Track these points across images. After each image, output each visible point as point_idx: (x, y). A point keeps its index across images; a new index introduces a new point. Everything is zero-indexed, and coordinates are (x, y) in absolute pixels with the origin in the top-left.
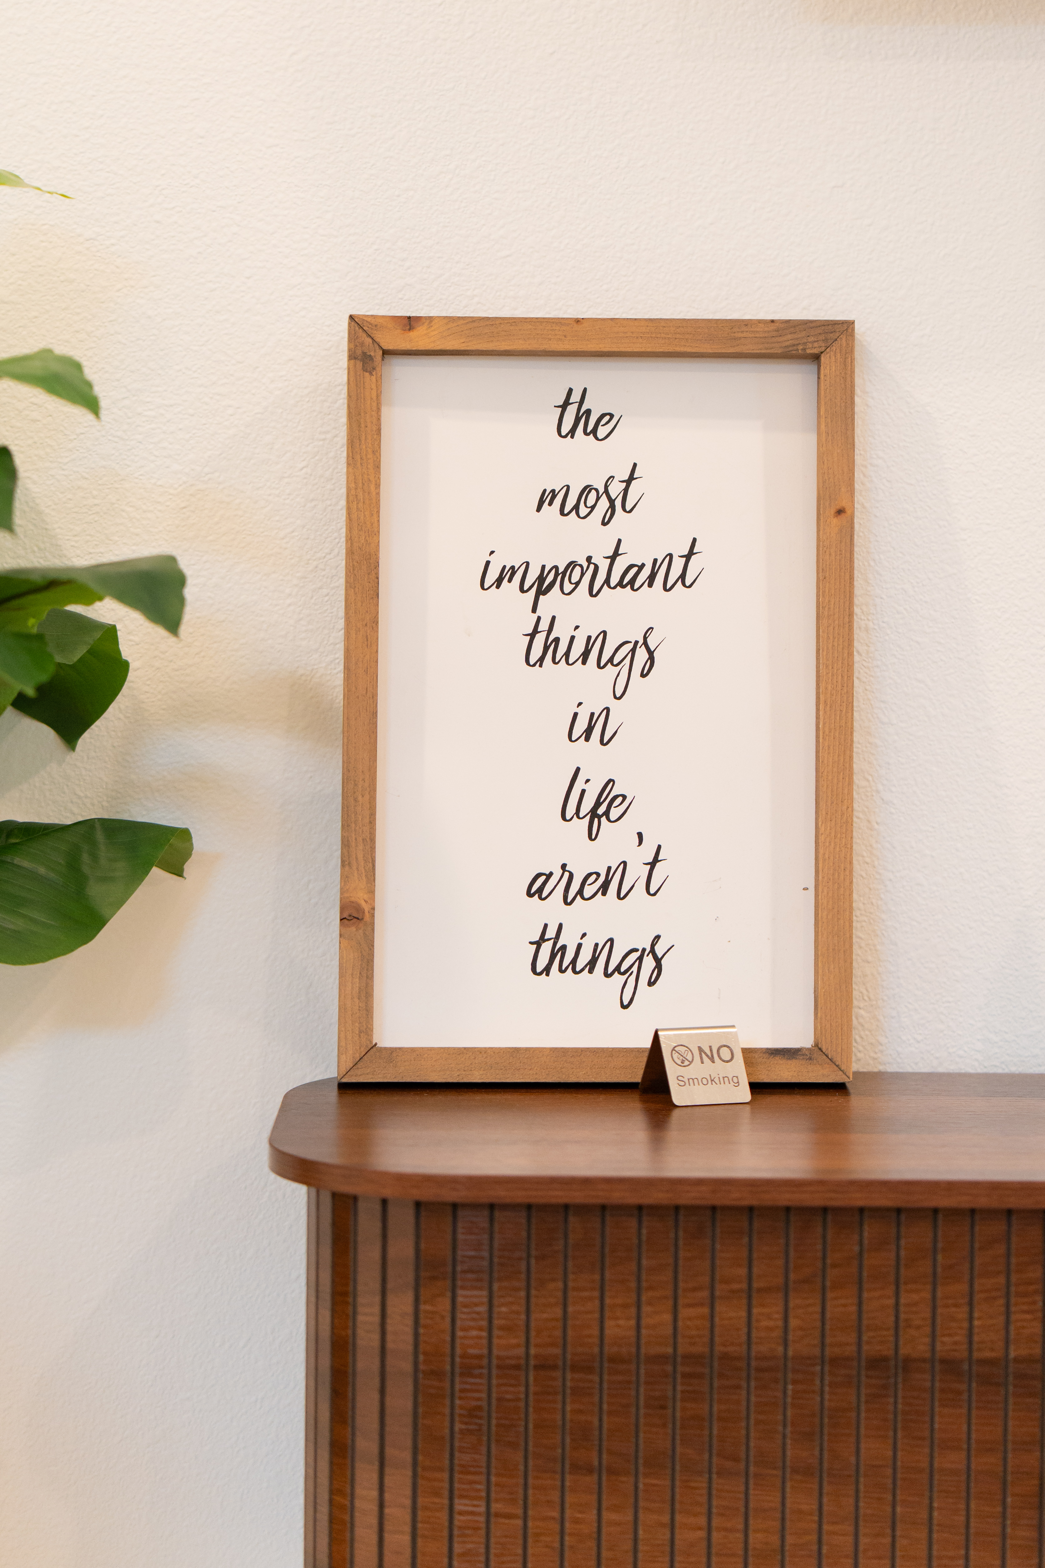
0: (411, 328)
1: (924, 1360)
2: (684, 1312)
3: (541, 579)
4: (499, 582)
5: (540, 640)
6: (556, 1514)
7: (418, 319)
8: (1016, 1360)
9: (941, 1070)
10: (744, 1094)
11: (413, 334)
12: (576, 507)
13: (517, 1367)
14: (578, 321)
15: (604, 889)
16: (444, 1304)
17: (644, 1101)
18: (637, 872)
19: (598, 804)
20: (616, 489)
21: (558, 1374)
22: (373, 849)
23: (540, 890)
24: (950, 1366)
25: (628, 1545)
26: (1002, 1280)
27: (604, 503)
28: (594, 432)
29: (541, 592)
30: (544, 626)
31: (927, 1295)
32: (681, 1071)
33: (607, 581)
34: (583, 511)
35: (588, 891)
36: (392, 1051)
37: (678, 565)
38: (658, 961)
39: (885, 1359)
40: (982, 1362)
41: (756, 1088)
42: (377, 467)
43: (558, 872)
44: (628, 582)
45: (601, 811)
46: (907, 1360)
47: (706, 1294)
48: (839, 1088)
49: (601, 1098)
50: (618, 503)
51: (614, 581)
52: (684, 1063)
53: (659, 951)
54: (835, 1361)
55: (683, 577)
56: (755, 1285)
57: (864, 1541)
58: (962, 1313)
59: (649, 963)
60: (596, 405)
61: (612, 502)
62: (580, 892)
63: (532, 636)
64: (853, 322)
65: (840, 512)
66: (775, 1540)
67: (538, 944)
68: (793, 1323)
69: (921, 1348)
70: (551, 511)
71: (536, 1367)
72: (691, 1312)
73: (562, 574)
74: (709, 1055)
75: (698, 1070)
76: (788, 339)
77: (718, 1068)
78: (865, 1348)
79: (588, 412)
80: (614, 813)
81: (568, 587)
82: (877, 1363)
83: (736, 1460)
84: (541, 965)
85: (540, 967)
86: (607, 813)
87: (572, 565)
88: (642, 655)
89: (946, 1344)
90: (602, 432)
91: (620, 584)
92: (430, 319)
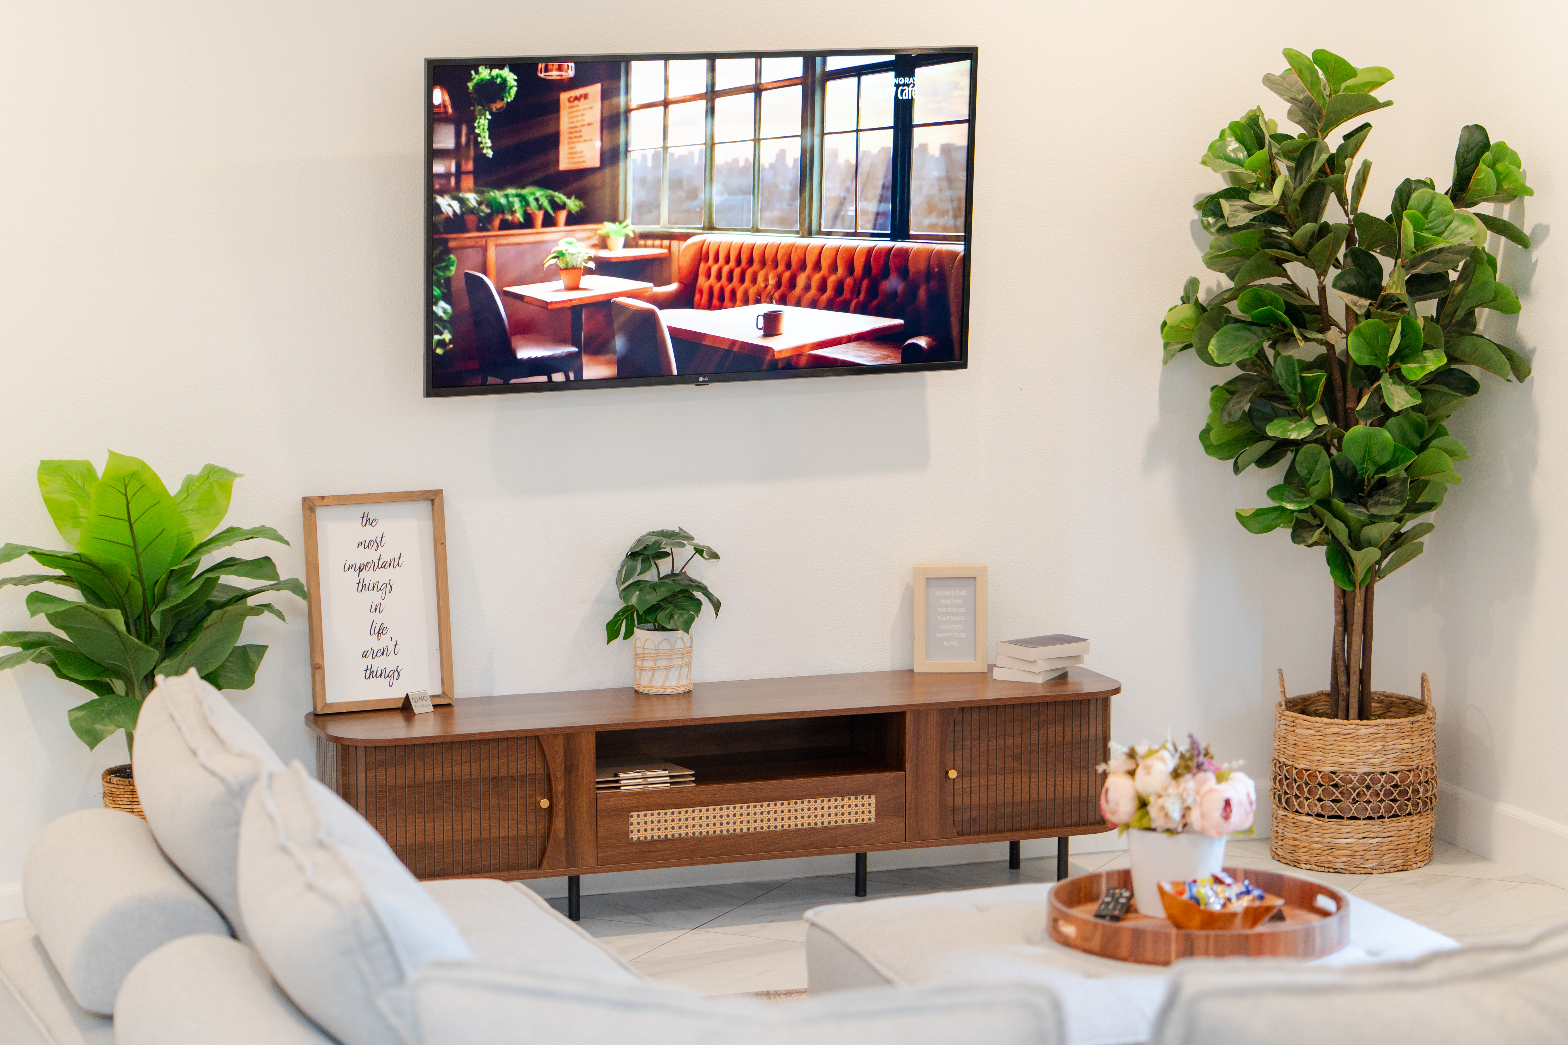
0: (323, 499)
1: (506, 777)
2: (445, 770)
3: (360, 567)
4: (349, 569)
5: (361, 584)
6: (414, 825)
7: (325, 497)
8: (529, 775)
9: (469, 697)
10: (432, 709)
11: (324, 501)
12: (368, 546)
13: (403, 788)
14: (368, 494)
15: (383, 653)
16: (383, 773)
17: (402, 713)
18: (391, 648)
19: (380, 630)
20: (379, 540)
21: (413, 788)
22: (323, 648)
23: (365, 656)
24: (513, 778)
25: (432, 832)
26: (525, 754)
27: (376, 544)
28: (371, 524)
29: (360, 571)
30: (361, 581)
31: (506, 760)
32: (415, 704)
33: (378, 567)
34: (370, 547)
35: (378, 655)
36: (332, 704)
37: (397, 560)
38: (399, 673)
39: (496, 777)
40: (520, 776)
41: (434, 706)
42: (317, 540)
43: (370, 650)
44: (383, 567)
45: (380, 632)
46: (502, 777)
47: (450, 764)
48: (449, 705)
49: (392, 713)
50: (379, 544)
51: (380, 566)
52: (416, 702)
53: (399, 670)
54: (483, 779)
55: (398, 564)
56: (463, 761)
57: (492, 825)
58: (515, 764)
59: (396, 673)
60: (371, 517)
61: (378, 544)
62: (376, 655)
63: (359, 584)
64: (442, 490)
65: (442, 544)
66: (470, 826)
67: (366, 671)
68: (473, 770)
69: (505, 774)
70: (361, 548)
71: (408, 787)
72: (447, 769)
73: (365, 566)
74: (421, 699)
75: (420, 703)
76: (425, 496)
77: (424, 703)
78: (491, 775)
79: (369, 519)
80: (384, 632)
81: (367, 569)
82: (494, 779)
83: (459, 806)
84: (367, 676)
85: (367, 677)
86: (382, 632)
87: (368, 563)
88: (389, 587)
89: (512, 772)
90: (374, 524)
91: (381, 567)
92: (328, 496)
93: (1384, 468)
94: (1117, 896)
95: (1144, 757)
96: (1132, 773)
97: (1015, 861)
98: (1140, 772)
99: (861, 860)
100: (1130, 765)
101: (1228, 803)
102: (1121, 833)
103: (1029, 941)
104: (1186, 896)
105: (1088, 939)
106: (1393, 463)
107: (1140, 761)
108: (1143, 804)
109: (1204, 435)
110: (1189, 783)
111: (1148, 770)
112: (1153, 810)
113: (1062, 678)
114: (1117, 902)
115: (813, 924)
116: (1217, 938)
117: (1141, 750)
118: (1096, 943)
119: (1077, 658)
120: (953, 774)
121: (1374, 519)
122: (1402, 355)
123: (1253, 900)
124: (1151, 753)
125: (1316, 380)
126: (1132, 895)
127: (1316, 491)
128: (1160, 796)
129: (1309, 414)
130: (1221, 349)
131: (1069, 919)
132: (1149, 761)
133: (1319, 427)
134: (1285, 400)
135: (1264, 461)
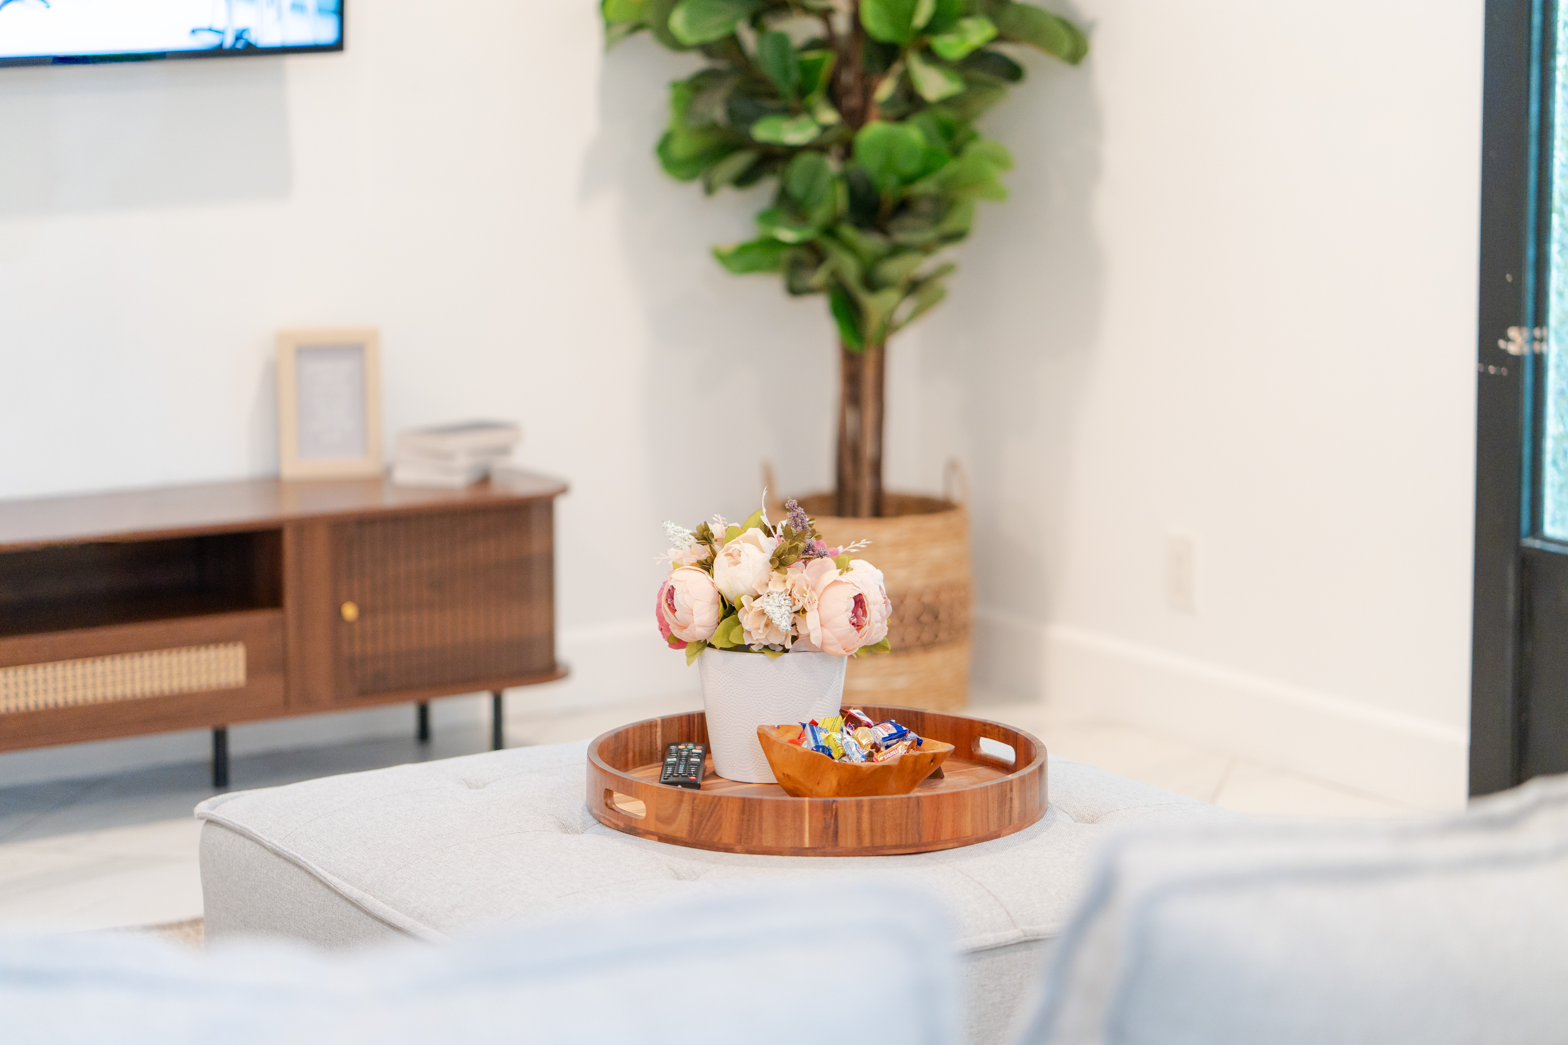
93: (909, 180)
94: (685, 753)
95: (723, 542)
96: (707, 566)
97: (424, 733)
98: (720, 562)
99: (220, 739)
100: (703, 553)
101: (859, 601)
102: (690, 656)
103: (566, 828)
104: (808, 744)
105: (669, 820)
106: (925, 172)
107: (716, 547)
108: (729, 609)
109: (664, 147)
110: (797, 574)
111: (734, 558)
112: (747, 618)
113: (484, 480)
114: (688, 764)
115: (210, 822)
116: (872, 804)
117: (717, 529)
118: (681, 826)
119: (504, 450)
120: (350, 611)
121: (897, 251)
122: (934, 27)
123: (911, 747)
124: (731, 534)
125: (817, 64)
126: (707, 751)
127: (820, 215)
128: (757, 597)
129: (809, 111)
130: (691, 23)
131: (630, 789)
132: (733, 546)
133: (825, 128)
134: (774, 95)
135: (744, 180)
